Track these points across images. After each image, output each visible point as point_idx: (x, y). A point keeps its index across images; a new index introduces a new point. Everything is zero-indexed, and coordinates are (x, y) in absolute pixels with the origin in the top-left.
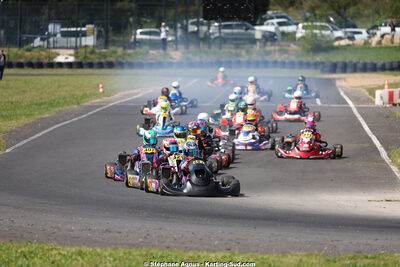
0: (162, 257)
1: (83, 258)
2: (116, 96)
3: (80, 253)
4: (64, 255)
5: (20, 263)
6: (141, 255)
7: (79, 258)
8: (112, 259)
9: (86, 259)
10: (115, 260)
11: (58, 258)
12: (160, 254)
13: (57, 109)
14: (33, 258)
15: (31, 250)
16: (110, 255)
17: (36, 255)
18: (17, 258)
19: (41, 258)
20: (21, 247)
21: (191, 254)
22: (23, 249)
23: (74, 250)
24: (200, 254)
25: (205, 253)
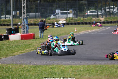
0: (101, 66)
1: (72, 68)
2: (81, 32)
3: (71, 67)
4: (66, 68)
5: (50, 71)
6: (93, 66)
7: (71, 68)
8: (83, 68)
9: (73, 68)
10: (84, 68)
11: (63, 68)
12: (100, 66)
13: (60, 36)
14: (54, 69)
15: (54, 66)
16: (82, 67)
17: (55, 68)
18: (49, 69)
19: (57, 69)
20: (50, 66)
21: (111, 65)
22: (51, 67)
23: (69, 66)
24: (114, 65)
25: (116, 65)
